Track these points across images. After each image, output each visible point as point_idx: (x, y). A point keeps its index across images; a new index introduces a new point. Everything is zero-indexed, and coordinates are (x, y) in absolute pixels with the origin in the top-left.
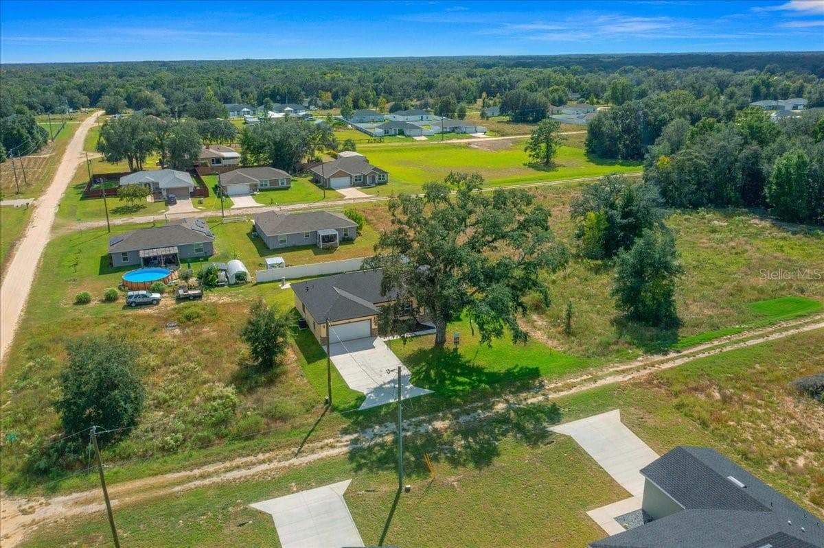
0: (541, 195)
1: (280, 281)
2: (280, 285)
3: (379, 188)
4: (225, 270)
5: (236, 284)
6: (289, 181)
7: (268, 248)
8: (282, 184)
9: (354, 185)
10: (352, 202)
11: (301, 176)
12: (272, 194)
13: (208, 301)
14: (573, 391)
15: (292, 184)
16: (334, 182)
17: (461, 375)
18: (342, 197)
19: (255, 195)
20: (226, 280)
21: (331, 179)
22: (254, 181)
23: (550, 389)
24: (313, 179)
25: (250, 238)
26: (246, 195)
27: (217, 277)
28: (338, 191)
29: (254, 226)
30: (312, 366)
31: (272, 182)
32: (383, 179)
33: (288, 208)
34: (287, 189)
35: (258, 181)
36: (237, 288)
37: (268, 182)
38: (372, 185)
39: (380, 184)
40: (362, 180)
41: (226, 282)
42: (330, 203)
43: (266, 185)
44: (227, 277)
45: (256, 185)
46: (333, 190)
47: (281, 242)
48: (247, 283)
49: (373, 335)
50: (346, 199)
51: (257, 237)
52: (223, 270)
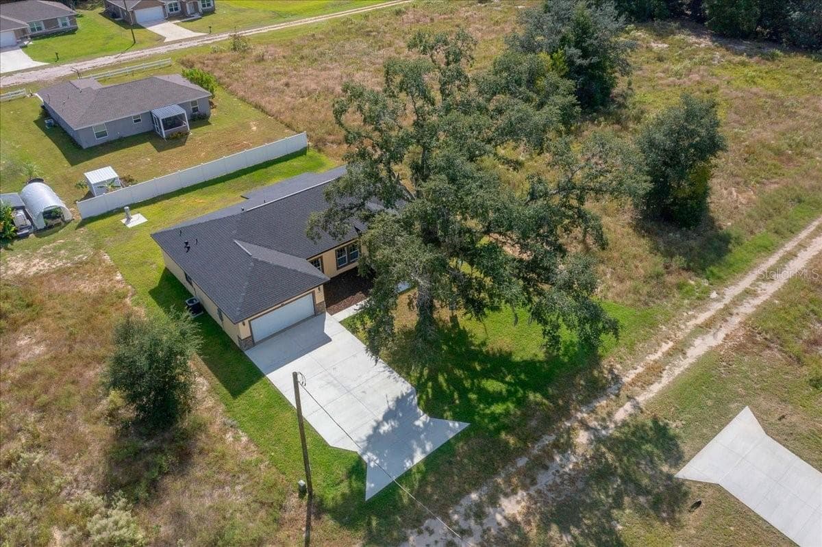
0: (425, 16)
1: (120, 210)
2: (124, 221)
3: (207, 19)
4: (23, 208)
5: (49, 227)
6: (73, 18)
7: (80, 147)
8: (65, 24)
9: (170, 18)
10: (176, 46)
11: (85, 8)
12: (52, 43)
13: (10, 272)
14: (666, 380)
15: (80, 23)
16: (140, 15)
17: (486, 374)
18: (160, 40)
19: (26, 46)
20: (29, 223)
21: (136, 12)
22: (20, 25)
23: (633, 383)
24: (105, 12)
25: (43, 129)
26: (12, 47)
27: (13, 223)
28: (149, 28)
29: (43, 107)
30: (241, 401)
31: (49, 23)
32: (209, 5)
33: (86, 66)
34: (73, 31)
35: (25, 24)
36: (52, 237)
37: (42, 23)
38: (197, 16)
39: (205, 13)
40: (180, 9)
41: (29, 228)
42: (147, 52)
43: (39, 29)
44: (28, 217)
45: (24, 31)
46: (143, 28)
47: (99, 135)
48: (67, 223)
49: (318, 313)
50: (168, 43)
51: (55, 126)
52: (18, 208)
